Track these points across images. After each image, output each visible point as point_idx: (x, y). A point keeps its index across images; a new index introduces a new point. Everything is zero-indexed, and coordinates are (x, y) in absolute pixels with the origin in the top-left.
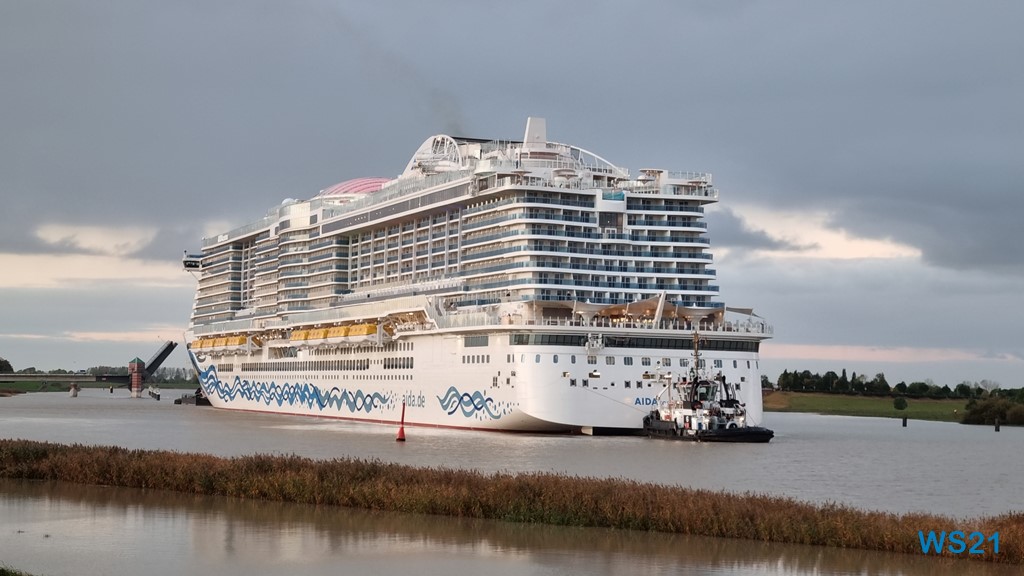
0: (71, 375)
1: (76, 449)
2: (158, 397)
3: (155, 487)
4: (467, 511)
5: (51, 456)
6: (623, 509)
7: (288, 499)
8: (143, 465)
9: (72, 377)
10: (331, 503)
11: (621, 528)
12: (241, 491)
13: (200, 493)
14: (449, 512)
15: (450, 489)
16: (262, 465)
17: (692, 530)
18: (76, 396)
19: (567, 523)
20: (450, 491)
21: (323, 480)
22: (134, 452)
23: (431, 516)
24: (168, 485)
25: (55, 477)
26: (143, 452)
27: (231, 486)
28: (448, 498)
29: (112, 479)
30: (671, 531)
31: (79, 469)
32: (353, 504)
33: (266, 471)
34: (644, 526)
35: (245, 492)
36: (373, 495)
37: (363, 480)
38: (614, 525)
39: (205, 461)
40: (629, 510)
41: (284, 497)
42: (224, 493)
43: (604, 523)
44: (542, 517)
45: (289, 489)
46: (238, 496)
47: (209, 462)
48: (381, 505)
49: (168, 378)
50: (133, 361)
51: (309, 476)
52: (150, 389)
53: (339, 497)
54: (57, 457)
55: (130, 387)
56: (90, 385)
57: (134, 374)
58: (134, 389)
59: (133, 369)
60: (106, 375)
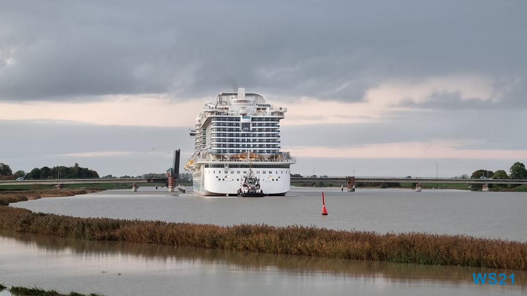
2: (184, 191)
3: (182, 244)
4: (369, 256)
5: (121, 227)
6: (465, 254)
7: (261, 250)
8: (175, 232)
9: (133, 180)
10: (287, 253)
11: (464, 266)
12: (233, 246)
13: (209, 248)
14: (358, 258)
15: (359, 243)
16: (245, 231)
17: (508, 267)
18: (136, 191)
19: (431, 263)
20: (358, 245)
21: (281, 239)
22: (170, 224)
23: (347, 260)
24: (189, 243)
25: (124, 239)
27: (227, 244)
28: (357, 249)
29: (157, 240)
30: (495, 267)
31: (138, 234)
32: (300, 253)
33: (247, 234)
34: (478, 264)
35: (235, 247)
36: (312, 248)
37: (306, 239)
38: (460, 264)
39: (211, 228)
40: (468, 255)
41: (259, 250)
42: (223, 248)
43: (453, 263)
44: (415, 260)
45: (262, 245)
46: (231, 249)
47: (214, 229)
48: (317, 254)
49: (190, 180)
50: (169, 170)
51: (273, 236)
52: (179, 186)
53: (292, 249)
54: (125, 227)
55: (167, 186)
56: (144, 185)
57: (169, 178)
58: (170, 187)
59: (169, 175)
60: (153, 179)
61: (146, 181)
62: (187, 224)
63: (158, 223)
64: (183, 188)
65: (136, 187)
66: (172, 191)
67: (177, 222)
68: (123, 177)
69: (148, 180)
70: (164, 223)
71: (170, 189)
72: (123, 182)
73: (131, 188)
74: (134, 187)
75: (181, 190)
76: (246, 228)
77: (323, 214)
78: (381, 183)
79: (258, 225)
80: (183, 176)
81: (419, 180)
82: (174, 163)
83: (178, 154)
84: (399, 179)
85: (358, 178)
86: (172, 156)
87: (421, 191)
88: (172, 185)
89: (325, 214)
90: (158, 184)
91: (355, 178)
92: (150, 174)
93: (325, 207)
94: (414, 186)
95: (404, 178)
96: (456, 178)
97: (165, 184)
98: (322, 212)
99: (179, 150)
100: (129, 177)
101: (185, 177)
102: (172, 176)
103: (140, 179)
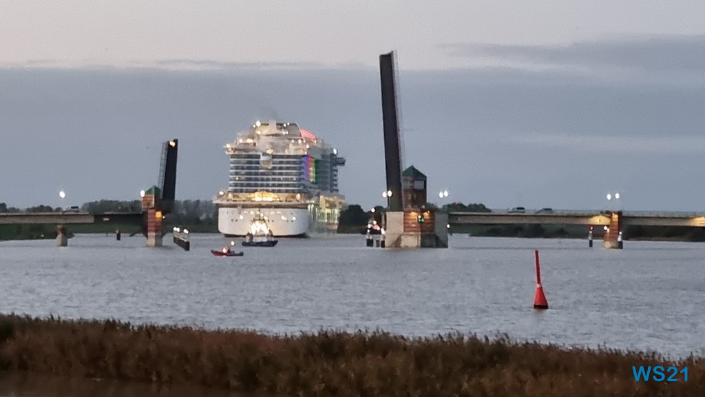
0: (58, 213)
9: (59, 216)
16: (329, 347)
18: (66, 245)
21: (421, 368)
24: (189, 377)
27: (283, 379)
33: (335, 356)
37: (483, 367)
47: (251, 343)
51: (401, 362)
55: (145, 231)
57: (149, 211)
58: (152, 234)
59: (149, 204)
60: (110, 213)
61: (91, 220)
62: (185, 329)
63: (111, 325)
64: (184, 237)
65: (67, 234)
66: (156, 246)
67: (160, 324)
69: (96, 216)
70: (126, 327)
71: (151, 241)
72: (32, 221)
74: (60, 236)
75: (178, 242)
77: (536, 307)
82: (162, 174)
85: (631, 214)
88: (156, 231)
89: (542, 306)
90: (122, 227)
93: (540, 289)
99: (176, 143)
102: (157, 207)
103: (75, 213)
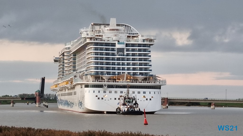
0: (11, 97)
1: (13, 128)
2: (47, 107)
5: (3, 131)
9: (11, 98)
18: (13, 106)
22: (37, 130)
26: (41, 130)
39: (67, 133)
49: (51, 98)
50: (37, 91)
52: (44, 103)
54: (6, 132)
55: (36, 102)
56: (19, 102)
57: (37, 97)
58: (37, 103)
59: (37, 95)
60: (26, 97)
61: (21, 99)
62: (50, 130)
63: (29, 129)
64: (46, 104)
65: (14, 103)
66: (39, 106)
67: (43, 129)
68: (4, 96)
69: (22, 98)
70: (34, 129)
71: (37, 105)
72: (4, 99)
73: (10, 104)
74: (12, 104)
75: (45, 106)
76: (92, 133)
77: (144, 124)
78: (187, 103)
79: (100, 131)
80: (47, 96)
81: (213, 100)
82: (41, 86)
83: (43, 80)
84: (200, 100)
85: (171, 99)
86: (40, 81)
87: (214, 109)
88: (39, 102)
89: (146, 124)
90: (29, 101)
91: (168, 98)
92: (24, 94)
93: (146, 119)
94: (209, 105)
95: (203, 99)
96: (239, 99)
97: (34, 101)
98: (144, 122)
99: (44, 77)
100: (8, 96)
101: (48, 96)
102: (39, 95)
103: (16, 97)
